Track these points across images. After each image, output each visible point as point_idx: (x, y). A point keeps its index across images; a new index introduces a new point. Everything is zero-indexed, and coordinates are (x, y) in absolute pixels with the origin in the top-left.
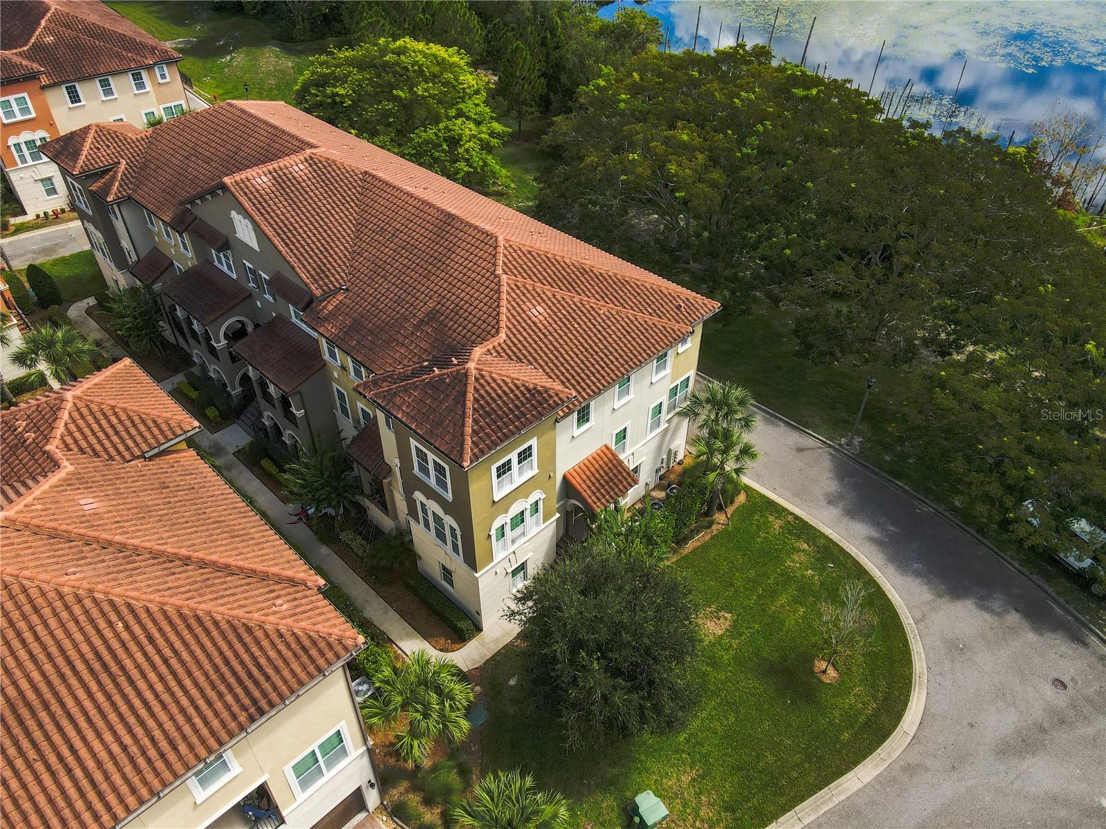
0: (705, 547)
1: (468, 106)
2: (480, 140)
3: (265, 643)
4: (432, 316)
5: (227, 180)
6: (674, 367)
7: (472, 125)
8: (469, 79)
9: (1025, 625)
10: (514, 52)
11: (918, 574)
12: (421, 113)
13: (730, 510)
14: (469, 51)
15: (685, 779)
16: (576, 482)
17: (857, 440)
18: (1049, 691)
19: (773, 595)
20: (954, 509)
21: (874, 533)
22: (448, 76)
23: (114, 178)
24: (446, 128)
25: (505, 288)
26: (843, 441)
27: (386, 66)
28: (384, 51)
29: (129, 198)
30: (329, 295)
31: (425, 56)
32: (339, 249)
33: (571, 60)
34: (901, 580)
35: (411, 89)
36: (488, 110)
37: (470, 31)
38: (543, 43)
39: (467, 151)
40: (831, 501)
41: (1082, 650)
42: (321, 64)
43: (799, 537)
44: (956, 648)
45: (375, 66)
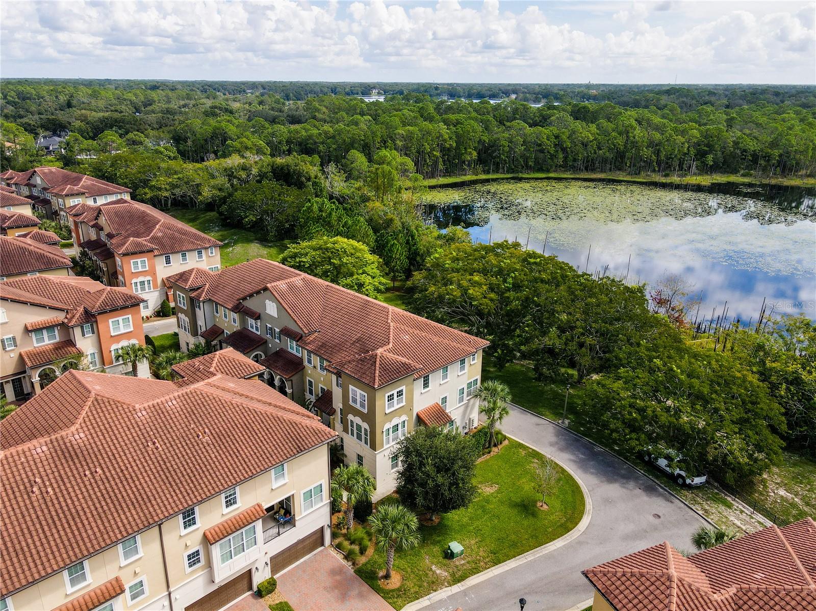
0: (487, 461)
1: (368, 269)
2: (374, 285)
3: (302, 429)
4: (358, 340)
5: (269, 285)
6: (469, 371)
7: (370, 278)
8: (370, 257)
9: (643, 494)
10: (392, 246)
11: (592, 473)
12: (344, 270)
13: (500, 447)
14: (368, 244)
15: (473, 542)
16: (423, 416)
17: (567, 422)
18: (651, 519)
19: (519, 478)
20: (615, 450)
21: (572, 457)
22: (358, 254)
23: (203, 291)
24: (357, 278)
25: (392, 328)
26: (560, 421)
27: (327, 249)
28: (326, 243)
29: (210, 299)
30: (310, 333)
31: (348, 245)
32: (316, 316)
33: (422, 249)
34: (583, 475)
35: (340, 259)
36: (378, 271)
37: (368, 236)
38: (408, 243)
39: (367, 290)
40: (552, 445)
41: (670, 504)
42: (294, 248)
43: (534, 458)
44: (607, 501)
45: (321, 249)
